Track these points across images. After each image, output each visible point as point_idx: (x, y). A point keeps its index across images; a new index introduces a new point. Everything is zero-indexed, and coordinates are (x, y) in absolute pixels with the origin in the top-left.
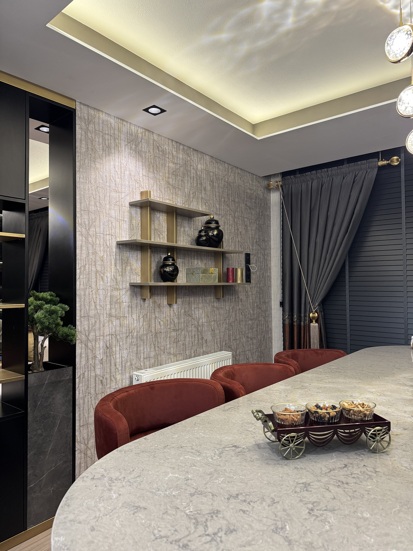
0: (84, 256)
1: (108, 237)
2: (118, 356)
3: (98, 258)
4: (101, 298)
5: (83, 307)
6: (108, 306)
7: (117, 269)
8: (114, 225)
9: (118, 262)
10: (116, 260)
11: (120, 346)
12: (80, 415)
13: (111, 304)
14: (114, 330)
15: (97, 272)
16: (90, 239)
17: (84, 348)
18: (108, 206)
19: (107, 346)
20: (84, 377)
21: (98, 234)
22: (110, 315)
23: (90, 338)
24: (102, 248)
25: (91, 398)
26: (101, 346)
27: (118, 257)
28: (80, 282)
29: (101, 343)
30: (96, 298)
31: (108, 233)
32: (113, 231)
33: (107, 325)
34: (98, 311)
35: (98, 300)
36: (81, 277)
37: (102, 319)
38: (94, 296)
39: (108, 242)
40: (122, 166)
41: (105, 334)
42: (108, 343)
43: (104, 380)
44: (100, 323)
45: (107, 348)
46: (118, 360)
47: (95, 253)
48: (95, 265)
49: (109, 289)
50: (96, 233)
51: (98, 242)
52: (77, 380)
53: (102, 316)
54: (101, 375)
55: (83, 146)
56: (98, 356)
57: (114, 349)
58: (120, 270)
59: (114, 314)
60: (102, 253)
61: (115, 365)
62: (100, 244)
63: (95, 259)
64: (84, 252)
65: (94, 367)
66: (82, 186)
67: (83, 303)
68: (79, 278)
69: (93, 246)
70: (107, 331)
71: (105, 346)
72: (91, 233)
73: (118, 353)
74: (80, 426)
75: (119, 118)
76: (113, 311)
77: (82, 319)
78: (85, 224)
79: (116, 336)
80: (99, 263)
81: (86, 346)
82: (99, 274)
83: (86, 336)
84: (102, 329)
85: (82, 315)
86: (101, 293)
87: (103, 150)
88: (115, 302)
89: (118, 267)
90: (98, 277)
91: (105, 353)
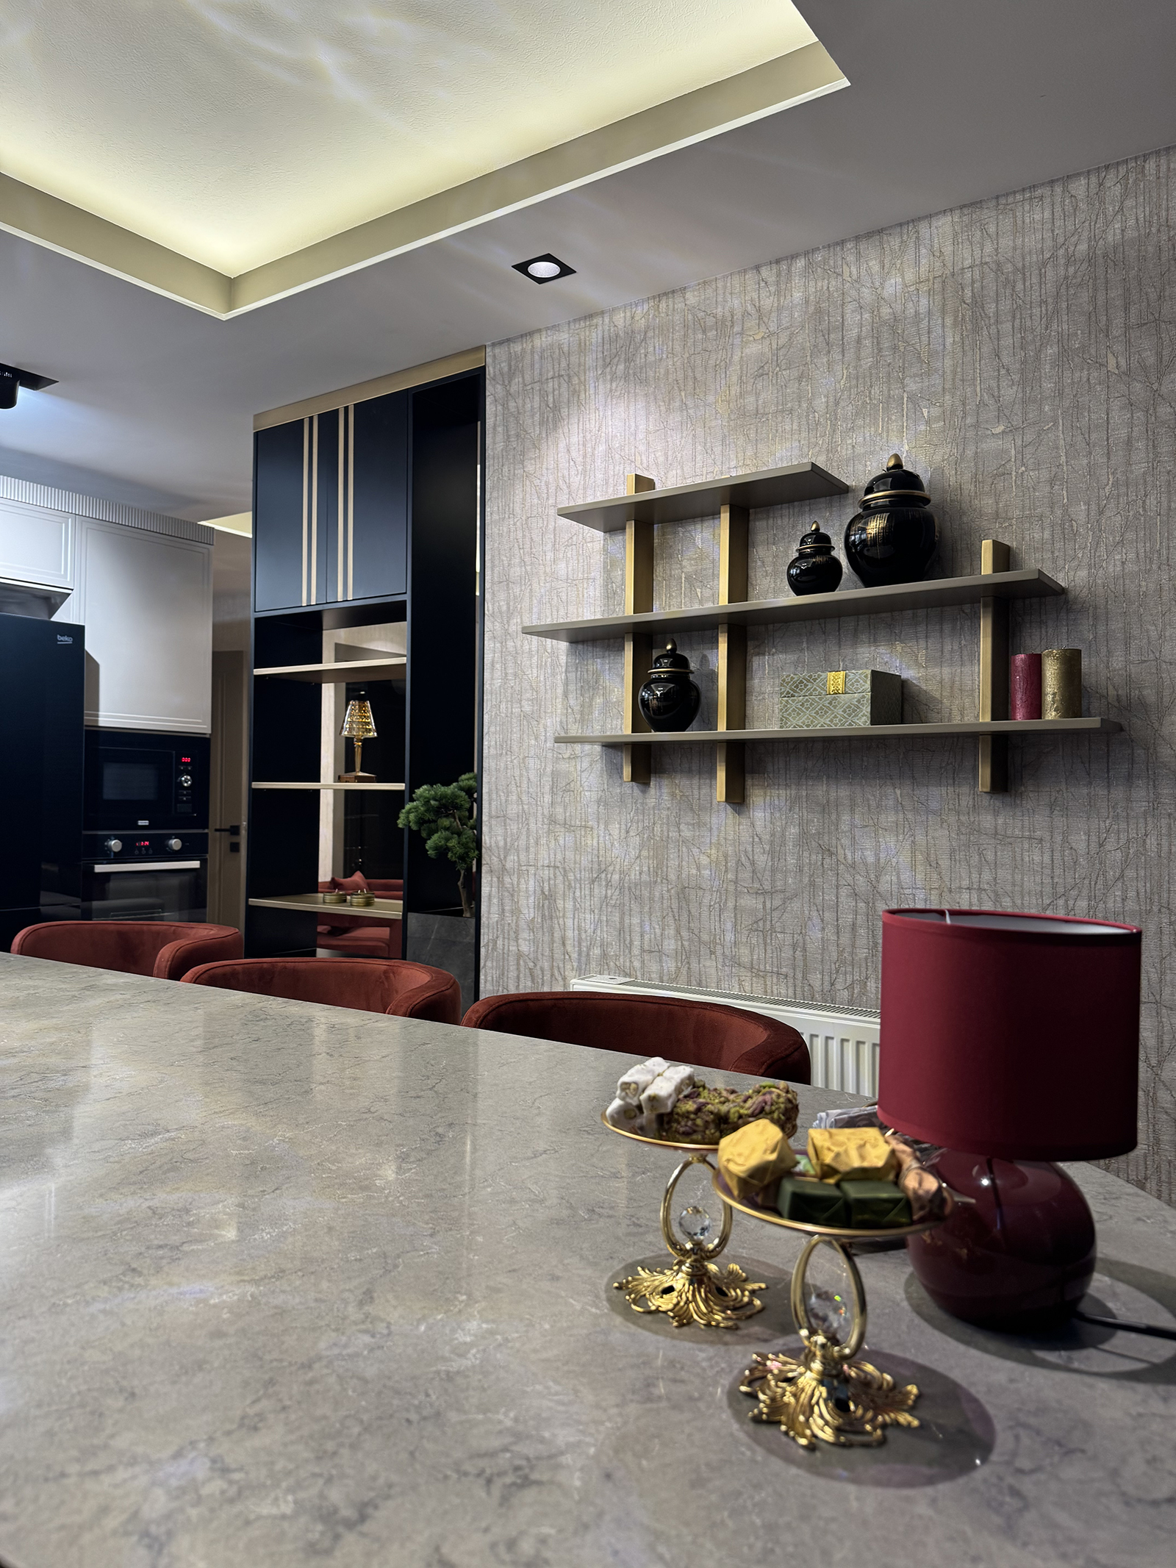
0: (499, 682)
2: (569, 922)
3: (525, 685)
4: (532, 777)
5: (495, 796)
6: (547, 798)
7: (567, 707)
8: (564, 598)
9: (572, 687)
10: (566, 684)
11: (574, 898)
13: (553, 793)
14: (559, 857)
15: (523, 716)
16: (510, 644)
17: (495, 884)
18: (550, 555)
19: (543, 892)
20: (495, 948)
22: (552, 820)
23: (507, 867)
24: (535, 659)
26: (531, 889)
27: (572, 676)
28: (489, 742)
29: (531, 882)
30: (521, 775)
33: (543, 841)
34: (526, 807)
35: (525, 780)
36: (492, 729)
37: (533, 826)
38: (517, 773)
40: (587, 438)
41: (540, 864)
42: (546, 884)
43: (538, 972)
44: (528, 836)
45: (546, 898)
46: (570, 934)
47: (519, 674)
48: (520, 701)
49: (550, 755)
52: (483, 951)
53: (532, 820)
54: (531, 956)
56: (525, 911)
57: (560, 903)
58: (577, 708)
59: (560, 817)
60: (535, 671)
61: (564, 944)
63: (520, 687)
65: (516, 932)
67: (494, 788)
69: (515, 658)
70: (544, 858)
71: (539, 892)
72: (512, 629)
73: (570, 915)
75: (580, 319)
76: (559, 810)
77: (493, 822)
78: (501, 612)
79: (566, 872)
80: (527, 695)
81: (501, 881)
82: (528, 722)
83: (501, 860)
84: (532, 849)
85: (494, 815)
86: (531, 765)
88: (562, 786)
89: (572, 702)
90: (526, 728)
91: (540, 907)
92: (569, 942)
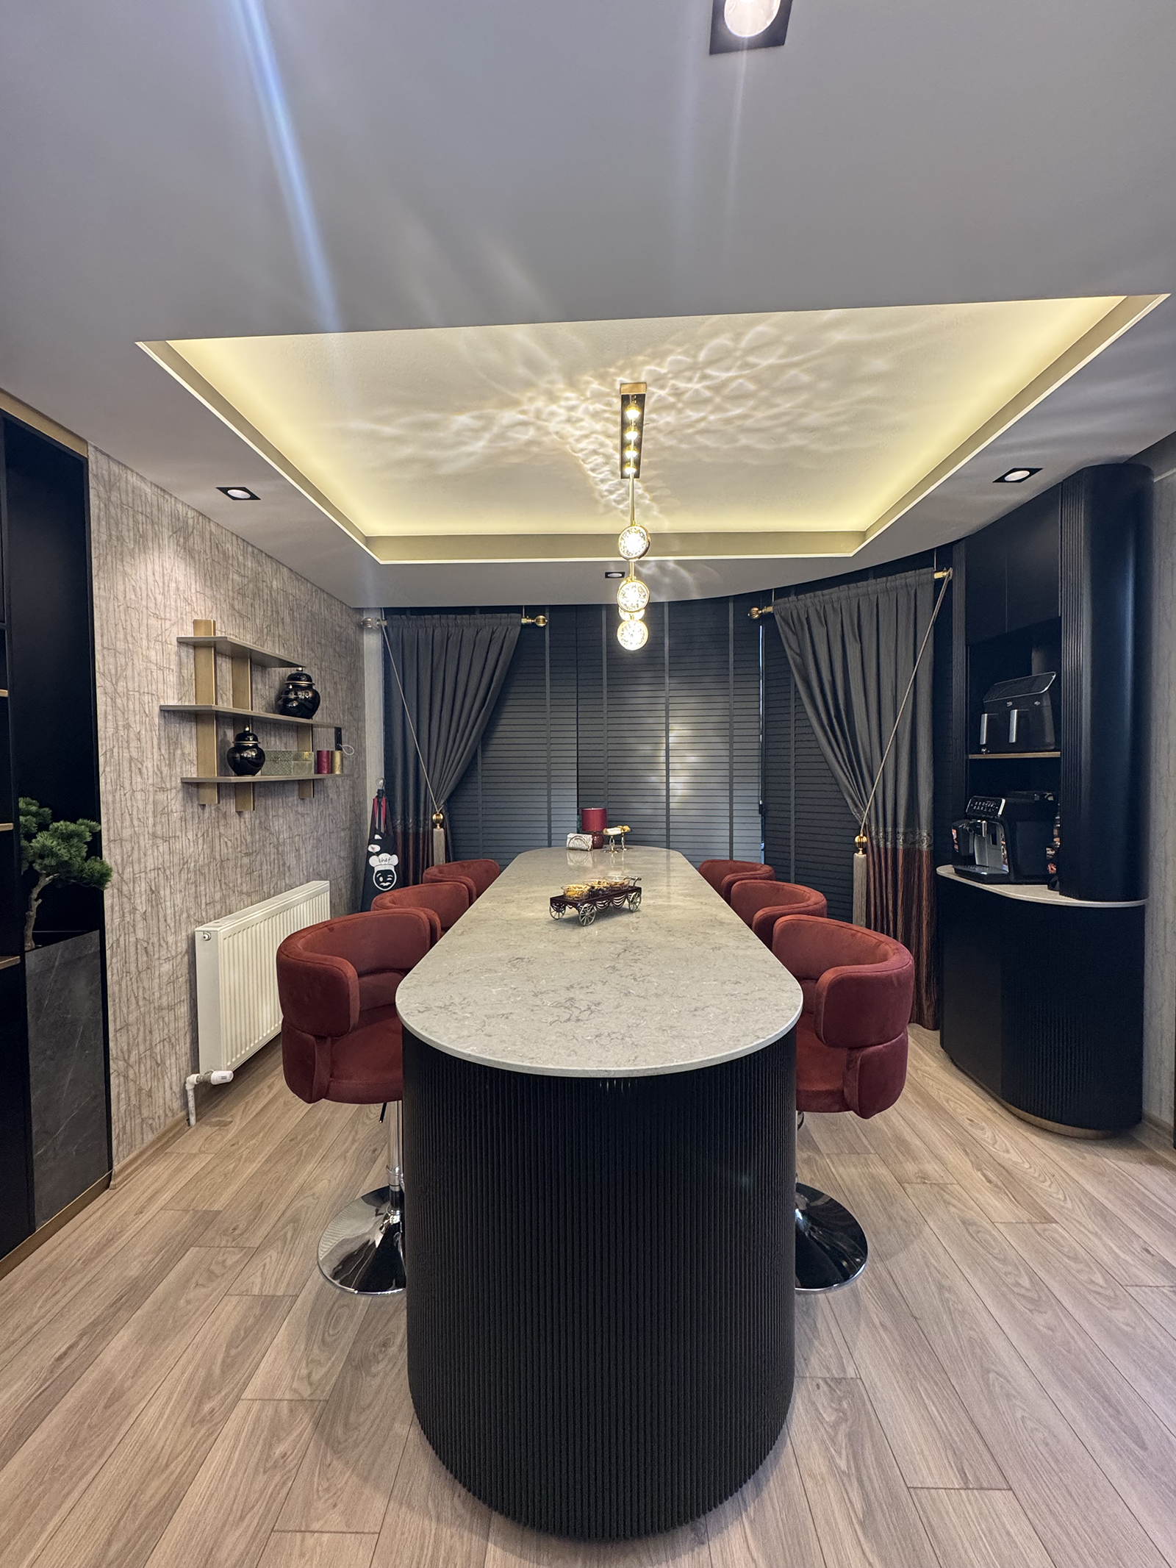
0: (111, 731)
1: (146, 697)
2: (168, 904)
3: (132, 735)
4: (141, 807)
5: (112, 824)
6: (151, 821)
7: (161, 755)
8: (155, 677)
9: (163, 742)
10: (159, 739)
11: (171, 886)
12: (115, 1011)
13: (155, 817)
14: (161, 860)
15: (131, 759)
16: (119, 701)
17: (116, 895)
18: (145, 642)
19: (151, 889)
20: (118, 946)
21: (131, 693)
22: (154, 836)
23: (125, 878)
24: (138, 717)
25: (131, 979)
26: (143, 890)
27: (162, 733)
28: (106, 780)
29: (143, 884)
30: (132, 806)
31: (146, 690)
32: (154, 687)
33: (149, 852)
34: (136, 829)
35: (135, 809)
36: (108, 769)
37: (142, 843)
38: (129, 804)
39: (147, 706)
40: (165, 572)
41: (148, 869)
42: (153, 883)
43: (150, 948)
44: (139, 850)
45: (153, 892)
46: (169, 911)
47: (127, 727)
48: (128, 748)
49: (151, 789)
50: (128, 690)
51: (131, 707)
52: (108, 953)
53: (142, 838)
54: (145, 939)
55: (103, 530)
56: (139, 907)
57: (162, 892)
58: (167, 756)
59: (159, 833)
60: (138, 725)
61: (166, 920)
62: (134, 711)
63: (128, 736)
64: (110, 724)
65: (134, 926)
66: (104, 605)
67: (111, 817)
68: (104, 771)
69: (123, 713)
70: (150, 865)
71: (148, 888)
72: (120, 689)
73: (168, 899)
74: (116, 1031)
75: (158, 487)
76: (159, 827)
77: (112, 845)
78: (110, 673)
79: (165, 870)
80: (134, 744)
81: (120, 891)
82: (136, 765)
83: (119, 875)
84: (143, 860)
85: (112, 838)
86: (139, 797)
87: (135, 541)
88: (161, 812)
89: (163, 752)
90: (133, 769)
91: (149, 901)
92: (168, 918)
